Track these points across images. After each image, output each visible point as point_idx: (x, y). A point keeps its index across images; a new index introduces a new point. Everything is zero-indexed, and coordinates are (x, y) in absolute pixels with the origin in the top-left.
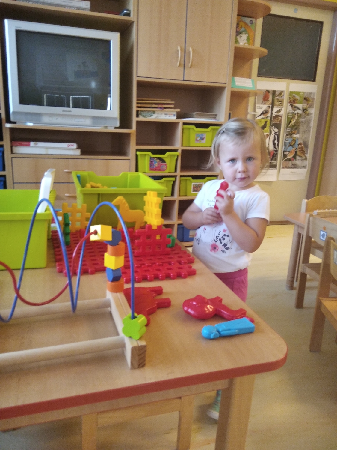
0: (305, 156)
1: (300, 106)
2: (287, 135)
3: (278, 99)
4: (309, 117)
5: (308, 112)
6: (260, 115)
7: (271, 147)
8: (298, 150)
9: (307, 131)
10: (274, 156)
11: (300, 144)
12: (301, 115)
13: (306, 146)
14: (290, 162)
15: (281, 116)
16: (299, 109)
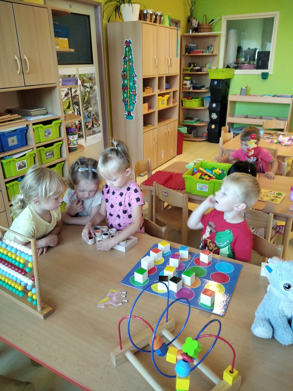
0: (98, 123)
2: (85, 110)
4: (95, 92)
5: (93, 89)
6: (64, 98)
8: (93, 120)
9: (95, 104)
10: (80, 128)
11: (93, 115)
12: (89, 92)
13: (98, 116)
14: (91, 130)
15: (78, 96)
16: (88, 87)
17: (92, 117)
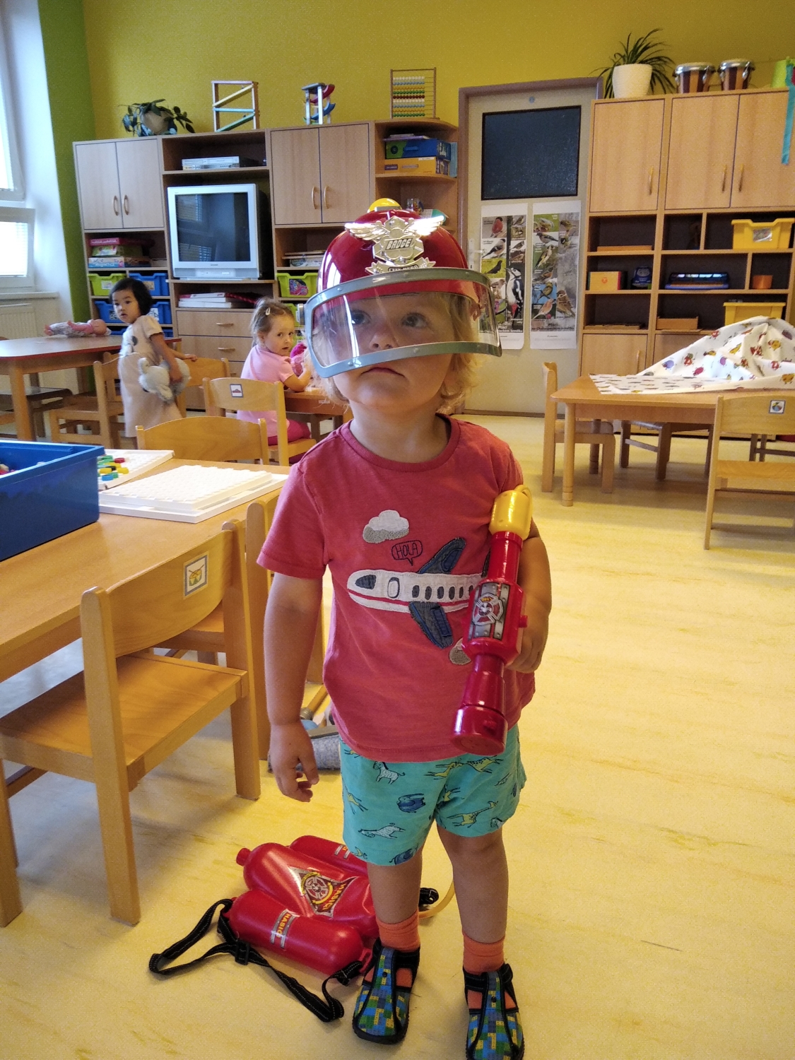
0: (571, 312)
1: (555, 235)
2: (536, 280)
3: (517, 228)
4: (572, 250)
5: (569, 242)
6: (489, 254)
7: (512, 299)
8: (557, 302)
9: (570, 272)
10: (518, 311)
11: (559, 293)
12: (557, 248)
13: (572, 295)
14: (545, 320)
15: (522, 253)
16: (553, 239)
17: (554, 296)
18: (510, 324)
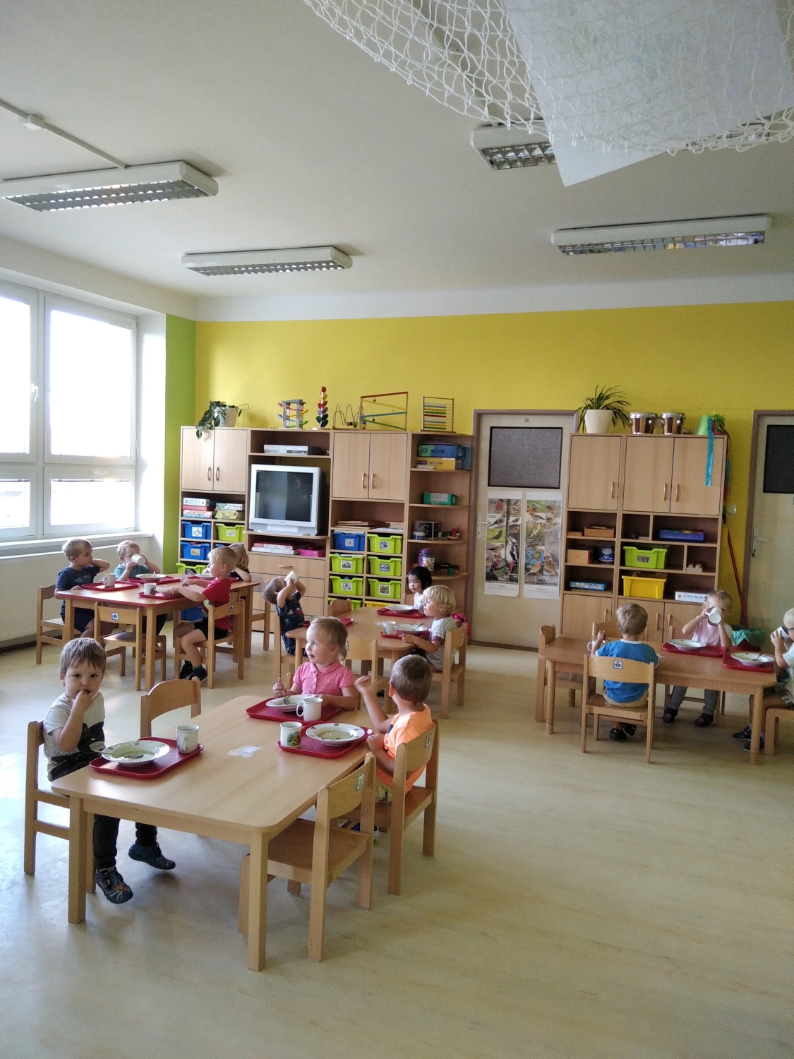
0: (555, 571)
1: (543, 515)
2: (528, 546)
3: (514, 508)
4: (555, 527)
5: (553, 522)
6: (493, 525)
7: (510, 559)
8: (545, 564)
9: (554, 544)
10: (514, 568)
11: (547, 557)
12: (544, 524)
13: (555, 560)
14: (535, 577)
15: (519, 526)
16: (541, 518)
17: (542, 559)
18: (508, 577)
